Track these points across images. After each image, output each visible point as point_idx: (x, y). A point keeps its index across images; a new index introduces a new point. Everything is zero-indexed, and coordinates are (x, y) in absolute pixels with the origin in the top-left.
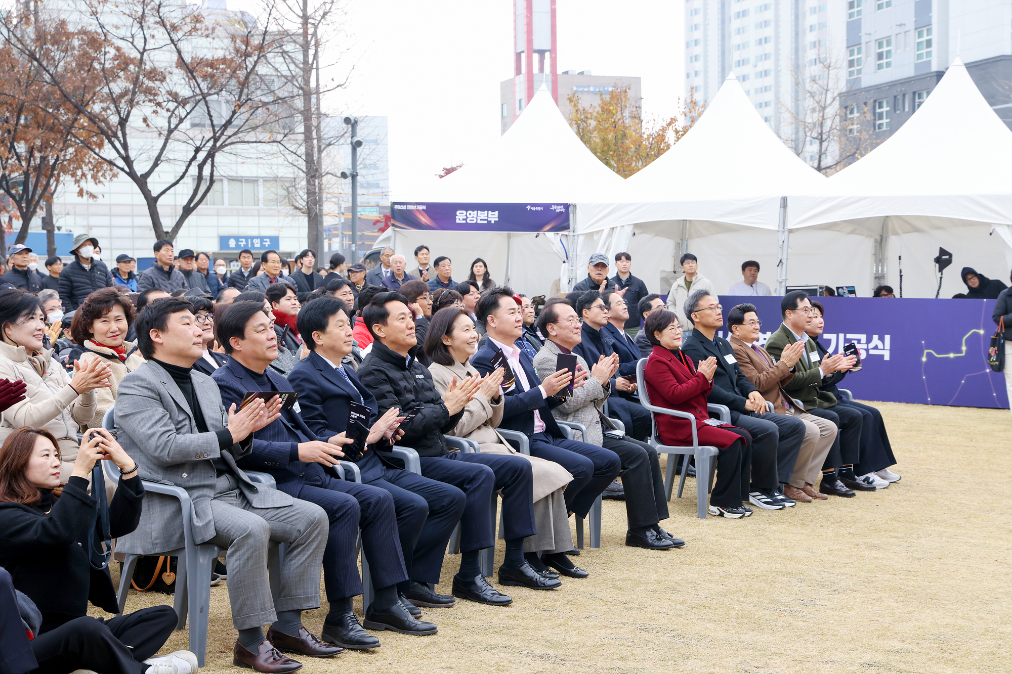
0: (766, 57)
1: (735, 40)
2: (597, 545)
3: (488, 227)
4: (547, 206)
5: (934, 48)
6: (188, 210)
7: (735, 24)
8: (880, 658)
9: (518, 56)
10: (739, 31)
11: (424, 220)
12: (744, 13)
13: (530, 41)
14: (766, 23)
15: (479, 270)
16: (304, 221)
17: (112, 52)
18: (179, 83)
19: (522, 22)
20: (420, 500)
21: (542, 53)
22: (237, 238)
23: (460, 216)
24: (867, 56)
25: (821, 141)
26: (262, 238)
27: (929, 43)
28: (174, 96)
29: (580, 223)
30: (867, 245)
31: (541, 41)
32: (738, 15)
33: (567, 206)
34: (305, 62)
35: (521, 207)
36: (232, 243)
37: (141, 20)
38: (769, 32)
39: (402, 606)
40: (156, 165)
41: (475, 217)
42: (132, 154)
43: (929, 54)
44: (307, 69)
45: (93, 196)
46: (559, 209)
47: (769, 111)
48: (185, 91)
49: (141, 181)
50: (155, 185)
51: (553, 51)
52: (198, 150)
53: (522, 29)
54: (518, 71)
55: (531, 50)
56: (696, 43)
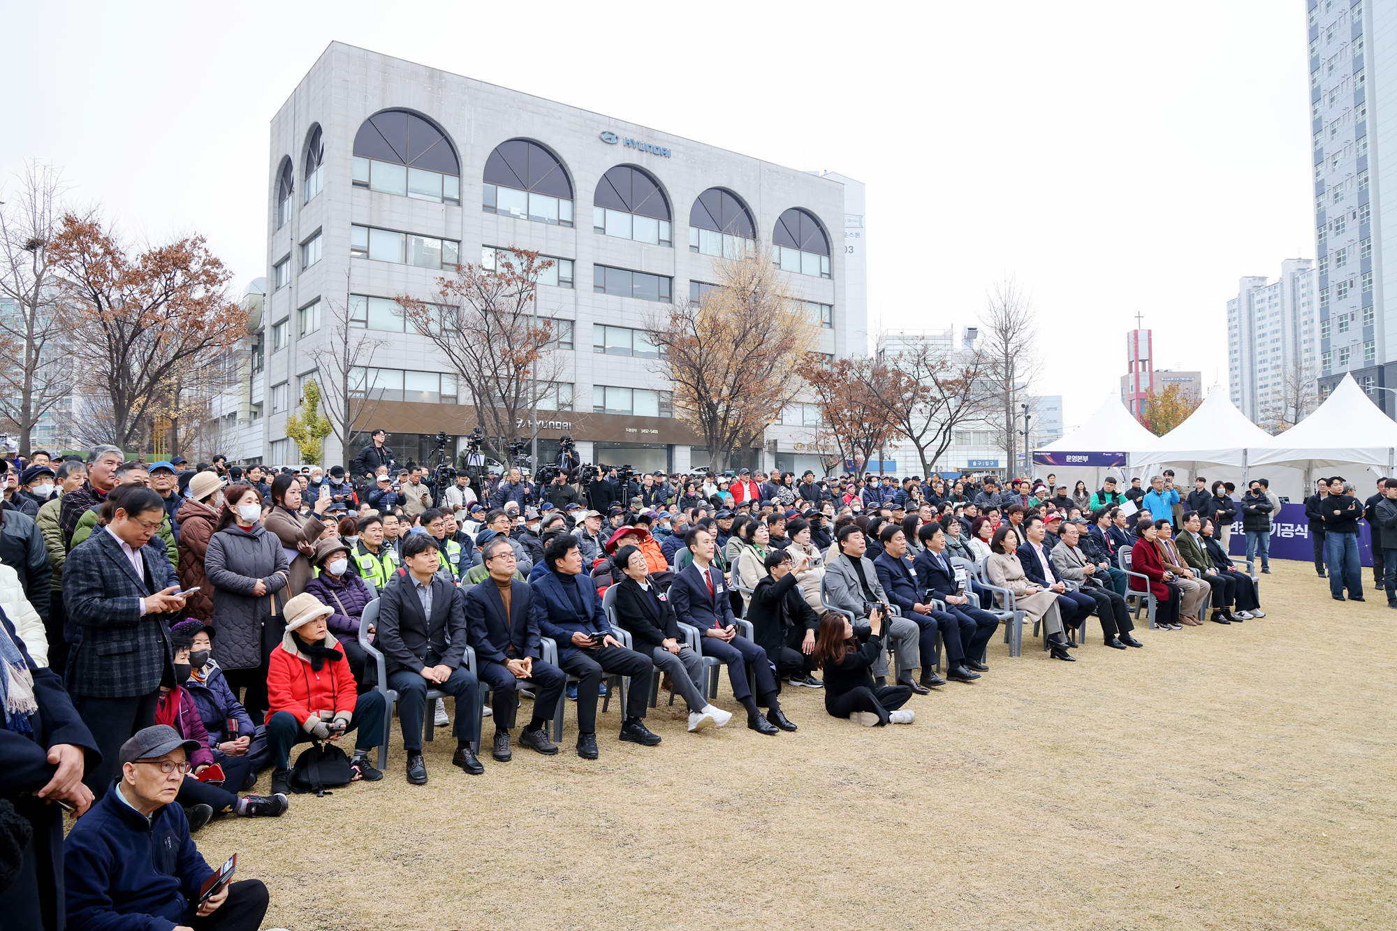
0: (1278, 358)
1: (1259, 349)
2: (1083, 643)
3: (1083, 464)
4: (1114, 454)
5: (1376, 353)
6: (938, 454)
7: (1258, 341)
8: (1204, 713)
9: (1131, 363)
10: (1260, 345)
11: (1050, 460)
12: (1264, 335)
13: (1137, 355)
14: (1277, 340)
15: (1081, 486)
16: (1006, 453)
17: (906, 379)
18: (935, 392)
19: (1132, 346)
20: (972, 621)
21: (1143, 361)
22: (977, 461)
23: (1068, 458)
24: (1334, 358)
25: (1297, 409)
26: (989, 461)
27: (1373, 350)
28: (933, 399)
29: (1132, 462)
30: (1300, 474)
31: (1143, 355)
32: (1260, 336)
33: (1124, 453)
34: (1006, 376)
35: (1100, 454)
36: (975, 464)
37: (918, 365)
38: (1279, 344)
39: (963, 670)
40: (924, 432)
41: (1075, 459)
42: (912, 427)
43: (1373, 356)
44: (1008, 378)
45: (896, 447)
46: (1120, 455)
47: (1239, 403)
48: (939, 396)
49: (916, 441)
50: (922, 442)
51: (1150, 360)
52: (942, 425)
53: (1132, 349)
54: (1131, 371)
55: (1137, 360)
56: (1236, 352)
